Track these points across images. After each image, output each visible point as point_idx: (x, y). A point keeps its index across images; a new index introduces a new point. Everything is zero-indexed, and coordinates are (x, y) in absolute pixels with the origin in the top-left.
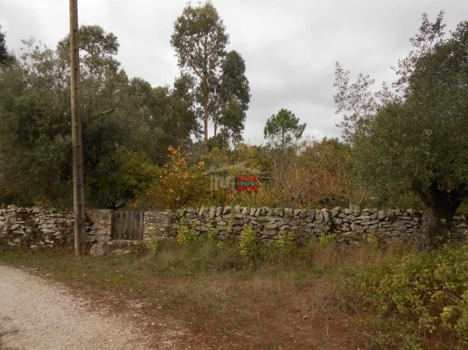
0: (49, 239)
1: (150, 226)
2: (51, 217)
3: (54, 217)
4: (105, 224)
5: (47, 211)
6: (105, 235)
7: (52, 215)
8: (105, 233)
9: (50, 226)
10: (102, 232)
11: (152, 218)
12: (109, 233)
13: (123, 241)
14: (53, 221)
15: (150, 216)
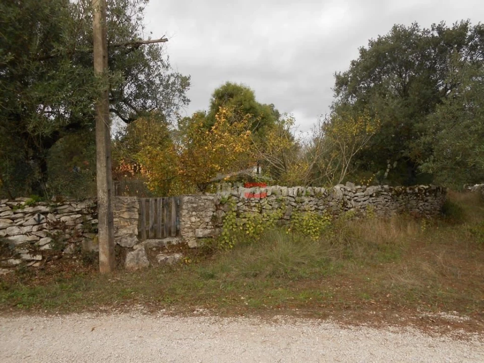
0: (30, 253)
1: (192, 216)
2: (25, 213)
3: (33, 214)
4: (130, 219)
5: (15, 204)
6: (131, 235)
7: (29, 209)
8: (131, 232)
9: (26, 229)
10: (125, 231)
11: (195, 205)
12: (136, 232)
13: (157, 241)
14: (31, 220)
15: (193, 203)
